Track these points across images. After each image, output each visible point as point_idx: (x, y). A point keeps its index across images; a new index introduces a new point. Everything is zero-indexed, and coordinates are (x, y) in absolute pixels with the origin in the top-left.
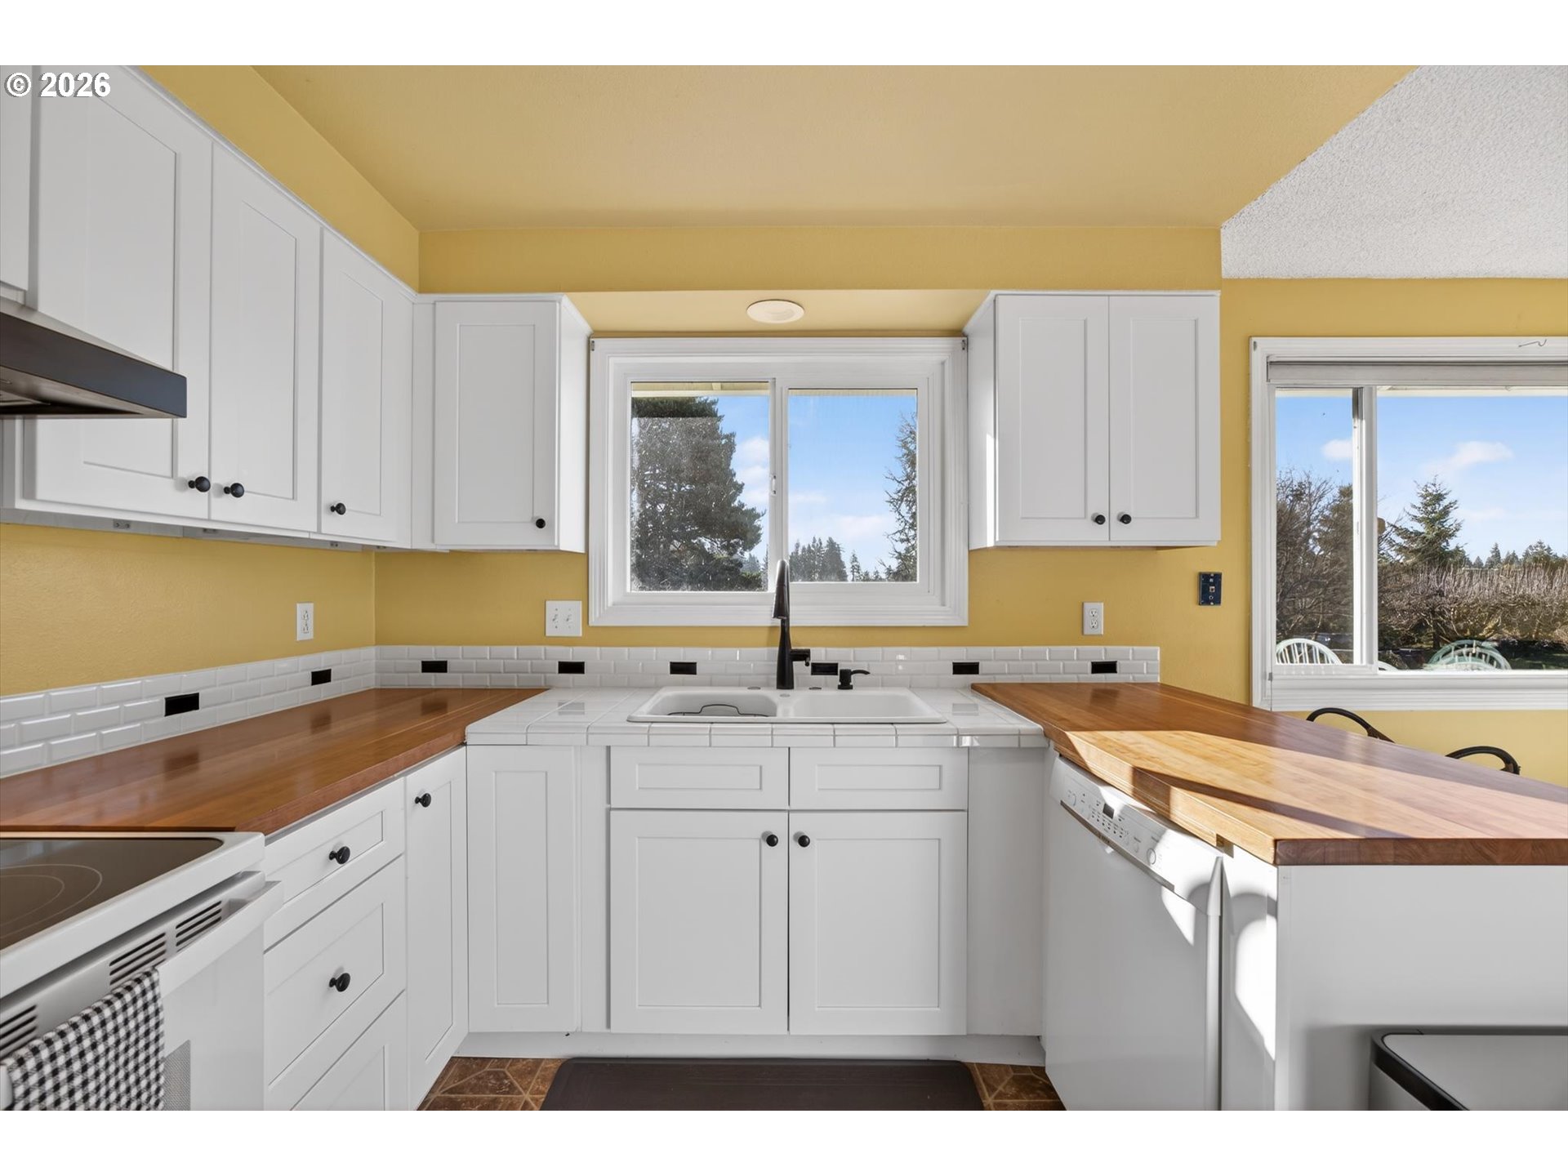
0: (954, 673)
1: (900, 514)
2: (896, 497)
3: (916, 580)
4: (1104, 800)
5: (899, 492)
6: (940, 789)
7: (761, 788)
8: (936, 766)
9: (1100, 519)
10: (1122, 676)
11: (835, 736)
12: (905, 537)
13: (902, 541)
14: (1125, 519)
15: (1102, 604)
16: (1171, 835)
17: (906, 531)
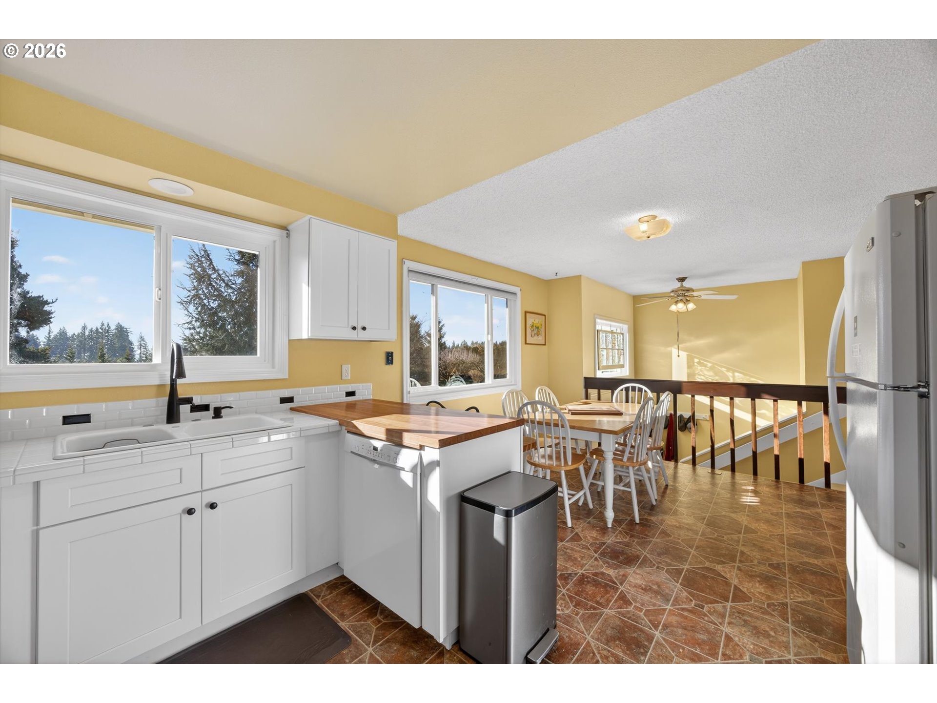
0: (281, 403)
1: (188, 311)
2: (186, 300)
3: (256, 355)
4: (372, 445)
5: (188, 296)
6: (291, 459)
7: (181, 482)
8: (288, 448)
9: (354, 328)
10: (358, 397)
11: (233, 442)
12: (192, 327)
13: (190, 329)
14: (364, 329)
15: (350, 365)
16: (404, 451)
17: (193, 323)
